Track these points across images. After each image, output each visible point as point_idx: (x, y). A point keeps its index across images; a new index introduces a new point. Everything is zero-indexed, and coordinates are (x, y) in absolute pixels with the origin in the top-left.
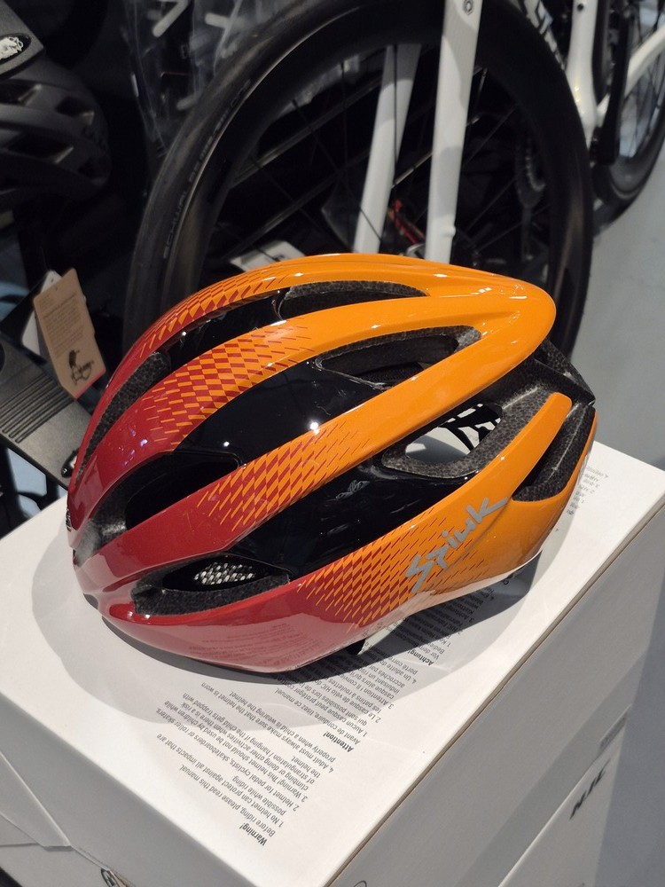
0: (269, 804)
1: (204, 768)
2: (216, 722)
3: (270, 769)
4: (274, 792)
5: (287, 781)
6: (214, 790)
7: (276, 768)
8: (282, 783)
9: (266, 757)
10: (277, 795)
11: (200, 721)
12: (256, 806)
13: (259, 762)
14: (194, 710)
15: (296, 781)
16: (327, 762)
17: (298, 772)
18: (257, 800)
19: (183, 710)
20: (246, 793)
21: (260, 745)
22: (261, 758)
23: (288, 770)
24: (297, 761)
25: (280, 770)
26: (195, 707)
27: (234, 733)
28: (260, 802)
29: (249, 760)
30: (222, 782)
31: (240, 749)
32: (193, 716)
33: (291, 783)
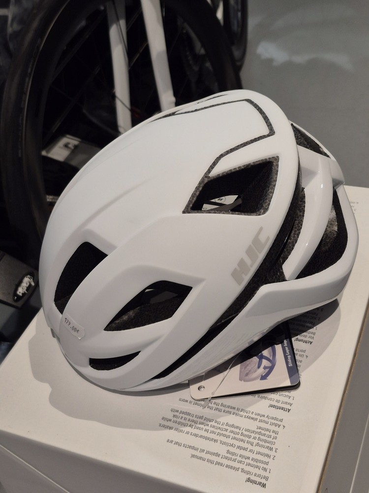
0: (257, 461)
1: (205, 452)
2: (199, 420)
3: (247, 439)
4: (255, 452)
5: (261, 443)
6: (218, 463)
7: (249, 437)
8: (258, 444)
9: (240, 432)
10: (259, 453)
11: (189, 423)
12: (249, 464)
13: (237, 436)
14: (182, 417)
15: (266, 441)
16: (279, 423)
17: (264, 435)
18: (247, 461)
19: (175, 419)
20: (239, 458)
21: (233, 426)
22: (238, 434)
23: (257, 436)
24: (260, 428)
25: (252, 437)
26: (181, 415)
27: (213, 423)
28: (250, 461)
29: (231, 437)
30: (221, 456)
31: (222, 432)
32: (183, 421)
33: (263, 443)
